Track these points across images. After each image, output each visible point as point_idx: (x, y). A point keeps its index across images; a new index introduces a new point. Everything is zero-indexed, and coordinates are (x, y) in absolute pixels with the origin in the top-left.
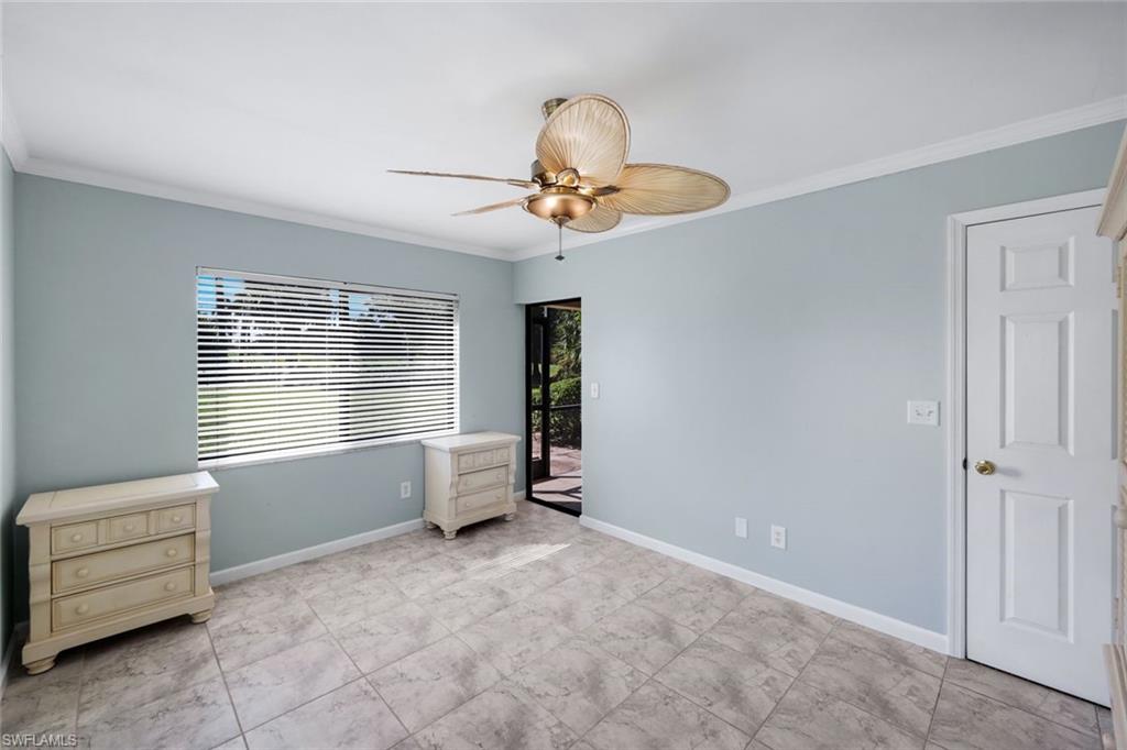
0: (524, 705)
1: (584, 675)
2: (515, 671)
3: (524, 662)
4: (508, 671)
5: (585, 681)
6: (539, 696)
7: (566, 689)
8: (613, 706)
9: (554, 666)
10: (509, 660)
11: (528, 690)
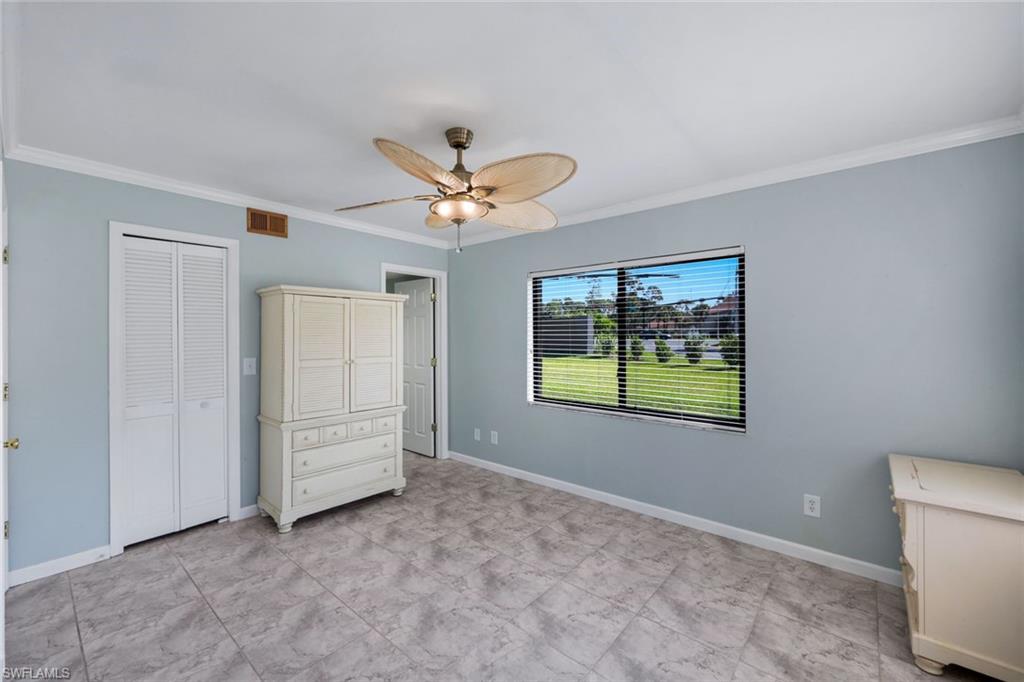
0: (488, 601)
1: (437, 627)
2: (502, 628)
3: (496, 637)
4: (509, 627)
5: (437, 621)
6: (477, 608)
7: (454, 614)
8: (418, 603)
9: (465, 635)
10: (511, 638)
11: (487, 612)
